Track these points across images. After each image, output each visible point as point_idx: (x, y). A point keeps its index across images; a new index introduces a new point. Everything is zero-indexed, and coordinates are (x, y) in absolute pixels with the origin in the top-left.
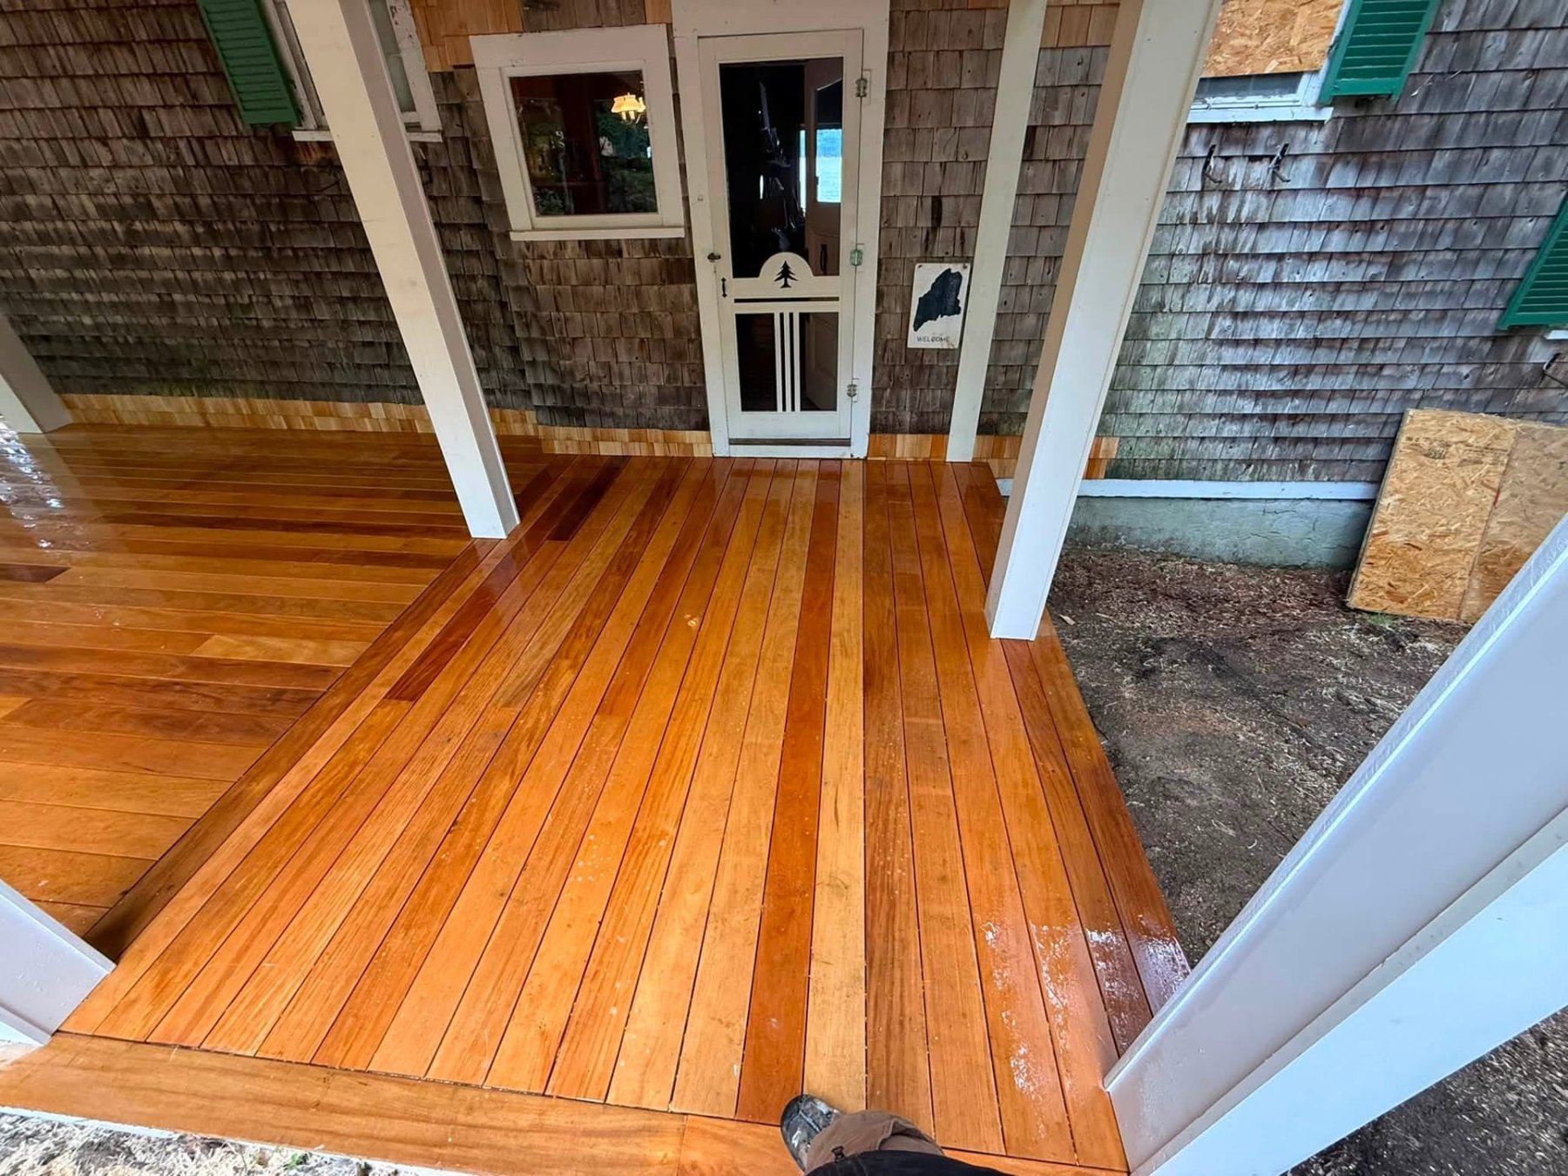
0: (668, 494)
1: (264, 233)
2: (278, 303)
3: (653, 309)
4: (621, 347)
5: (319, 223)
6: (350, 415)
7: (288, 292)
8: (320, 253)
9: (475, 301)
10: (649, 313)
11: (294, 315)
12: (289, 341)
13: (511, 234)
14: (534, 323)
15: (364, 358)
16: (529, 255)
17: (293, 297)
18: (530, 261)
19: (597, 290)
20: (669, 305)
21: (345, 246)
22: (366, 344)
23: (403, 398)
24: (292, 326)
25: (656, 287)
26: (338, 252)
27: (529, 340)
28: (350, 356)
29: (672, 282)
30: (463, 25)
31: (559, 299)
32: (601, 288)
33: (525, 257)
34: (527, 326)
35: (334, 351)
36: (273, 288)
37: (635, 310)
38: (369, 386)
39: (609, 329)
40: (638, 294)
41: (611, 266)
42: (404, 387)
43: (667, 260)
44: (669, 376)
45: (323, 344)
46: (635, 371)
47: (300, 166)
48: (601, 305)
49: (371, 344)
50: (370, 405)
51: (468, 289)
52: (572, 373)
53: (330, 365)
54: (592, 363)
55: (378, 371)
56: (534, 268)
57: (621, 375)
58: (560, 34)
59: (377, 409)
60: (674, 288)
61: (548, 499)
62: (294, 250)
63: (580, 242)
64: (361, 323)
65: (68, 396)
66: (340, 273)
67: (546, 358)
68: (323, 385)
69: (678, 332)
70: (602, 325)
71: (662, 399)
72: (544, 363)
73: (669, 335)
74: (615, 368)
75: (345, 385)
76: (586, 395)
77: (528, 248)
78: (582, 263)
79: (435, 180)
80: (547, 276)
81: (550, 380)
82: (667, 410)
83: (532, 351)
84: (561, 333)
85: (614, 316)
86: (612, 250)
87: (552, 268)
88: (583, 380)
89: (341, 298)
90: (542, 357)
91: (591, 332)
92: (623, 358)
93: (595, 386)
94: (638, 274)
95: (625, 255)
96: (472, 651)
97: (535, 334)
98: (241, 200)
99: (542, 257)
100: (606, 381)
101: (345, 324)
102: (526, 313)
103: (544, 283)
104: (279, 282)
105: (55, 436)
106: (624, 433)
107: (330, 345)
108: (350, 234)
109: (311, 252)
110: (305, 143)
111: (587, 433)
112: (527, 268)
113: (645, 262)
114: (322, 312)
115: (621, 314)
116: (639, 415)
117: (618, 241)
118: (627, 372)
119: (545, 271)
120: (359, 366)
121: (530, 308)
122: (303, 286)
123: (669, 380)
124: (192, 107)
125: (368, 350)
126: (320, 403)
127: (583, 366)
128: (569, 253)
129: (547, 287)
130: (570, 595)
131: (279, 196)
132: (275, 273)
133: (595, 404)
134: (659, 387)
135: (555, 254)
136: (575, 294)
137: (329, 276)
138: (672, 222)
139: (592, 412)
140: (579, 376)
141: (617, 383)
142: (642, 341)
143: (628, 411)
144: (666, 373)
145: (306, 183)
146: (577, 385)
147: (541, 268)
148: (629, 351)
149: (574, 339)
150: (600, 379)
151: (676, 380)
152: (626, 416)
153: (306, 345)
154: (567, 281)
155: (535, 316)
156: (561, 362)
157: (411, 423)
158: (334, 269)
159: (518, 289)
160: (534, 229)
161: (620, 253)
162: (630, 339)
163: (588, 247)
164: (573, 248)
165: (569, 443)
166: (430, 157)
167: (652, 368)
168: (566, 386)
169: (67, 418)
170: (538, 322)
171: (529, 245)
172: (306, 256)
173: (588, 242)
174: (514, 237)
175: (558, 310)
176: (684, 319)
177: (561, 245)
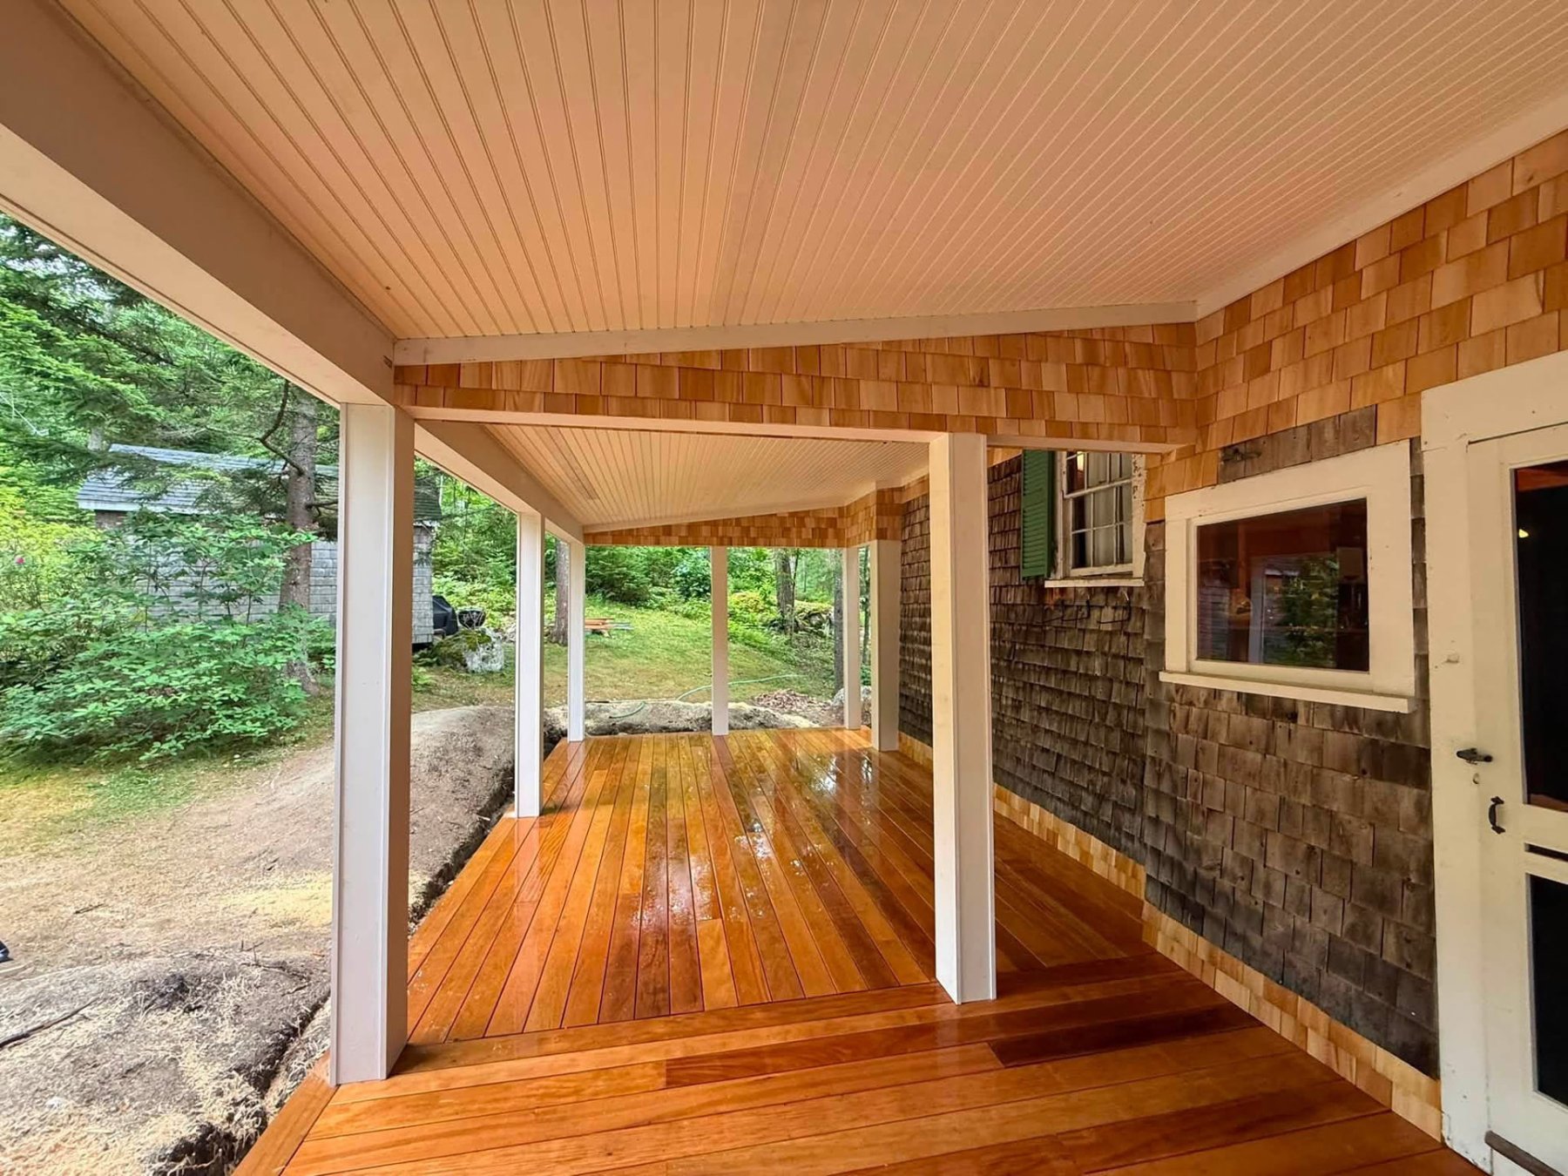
0: (1243, 1129)
1: (1013, 649)
2: (1004, 702)
3: (1338, 806)
4: (1275, 845)
5: (1043, 646)
6: (1017, 808)
7: (1011, 696)
8: (1037, 669)
9: (1139, 736)
10: (1331, 815)
11: (1009, 710)
12: (1001, 732)
13: (1161, 674)
14: (1167, 776)
15: (1040, 761)
16: (1178, 698)
17: (1013, 699)
18: (1176, 705)
19: (1253, 757)
20: (1368, 807)
21: (1053, 666)
22: (1046, 751)
23: (1056, 808)
24: (1006, 721)
25: (1347, 778)
26: (1048, 670)
27: (1157, 793)
28: (1031, 757)
29: (1378, 775)
30: (1162, 489)
31: (1201, 755)
32: (1259, 757)
33: (1172, 700)
34: (1159, 776)
35: (1023, 749)
36: (1004, 689)
37: (1306, 800)
38: (1036, 788)
39: (1261, 814)
40: (1315, 780)
41: (1278, 731)
42: (1059, 799)
43: (1374, 742)
44: (1353, 927)
45: (1018, 741)
46: (1291, 891)
47: (1044, 605)
48: (1255, 777)
49: (1048, 751)
50: (1032, 804)
51: (1135, 722)
52: (1198, 852)
53: (1018, 760)
54: (1228, 851)
55: (1046, 776)
56: (1180, 714)
57: (1268, 888)
58: (1259, 478)
59: (1035, 809)
60: (1382, 787)
61: (1065, 996)
62: (1024, 664)
63: (1239, 694)
64: (1047, 731)
65: (903, 734)
66: (1044, 686)
67: (1171, 822)
68: (1009, 773)
69: (1380, 858)
70: (1251, 807)
71: (1333, 957)
72: (1168, 826)
73: (1362, 856)
74: (1261, 873)
75: (1021, 780)
76: (1212, 890)
77: (1177, 691)
78: (1239, 720)
79: (1133, 619)
80: (1193, 725)
81: (1170, 850)
82: (1339, 983)
83: (1157, 807)
84: (1195, 797)
85: (1271, 799)
86: (1284, 711)
87: (1200, 719)
88: (1211, 868)
89: (1039, 707)
90: (1167, 817)
91: (1234, 809)
92: (1275, 862)
93: (1226, 884)
94: (1319, 750)
95: (1301, 721)
96: (754, 1090)
97: (1165, 787)
98: (1007, 626)
99: (1191, 704)
100: (1243, 885)
101: (1036, 729)
102: (1161, 761)
103: (1187, 733)
104: (1008, 686)
105: (882, 755)
106: (1259, 980)
107: (1023, 743)
108: (1060, 656)
109: (1032, 668)
110: (1051, 589)
111: (1202, 946)
112: (1172, 712)
113: (1332, 736)
114: (1025, 716)
115: (1282, 800)
116: (1286, 964)
117: (1295, 701)
118: (1278, 885)
119: (1192, 719)
120: (1034, 767)
121: (1165, 756)
122: (1021, 693)
123: (1352, 931)
124: (1004, 568)
125: (1045, 754)
126: (1003, 789)
127: (1215, 850)
128: (1223, 704)
129: (1190, 737)
130: (900, 1134)
131: (1027, 625)
132: (1009, 680)
133: (1220, 911)
134: (1332, 938)
135: (1206, 702)
136: (1221, 755)
137: (1038, 688)
138: (1394, 688)
139: (1215, 919)
140: (1206, 861)
141: (1259, 895)
142: (1311, 849)
143: (1272, 949)
144: (1349, 920)
145: (1044, 616)
146: (1202, 872)
147: (1188, 717)
148: (1288, 855)
149: (1210, 810)
150: (1234, 879)
151: (1368, 939)
152: (1266, 954)
153: (1009, 738)
154: (1214, 737)
155: (1169, 766)
156: (1189, 833)
157: (1055, 836)
158: (1042, 684)
159: (1158, 732)
160: (1189, 672)
161: (1293, 717)
162: (1292, 841)
163: (1250, 702)
164: (1230, 700)
165: (1176, 945)
166: (1134, 599)
167: (1321, 900)
168: (1189, 867)
169: (896, 747)
170: (1171, 775)
171: (1179, 687)
172: (1029, 669)
173: (1250, 697)
174: (1163, 677)
175: (1196, 768)
176: (1397, 843)
177: (1216, 694)
